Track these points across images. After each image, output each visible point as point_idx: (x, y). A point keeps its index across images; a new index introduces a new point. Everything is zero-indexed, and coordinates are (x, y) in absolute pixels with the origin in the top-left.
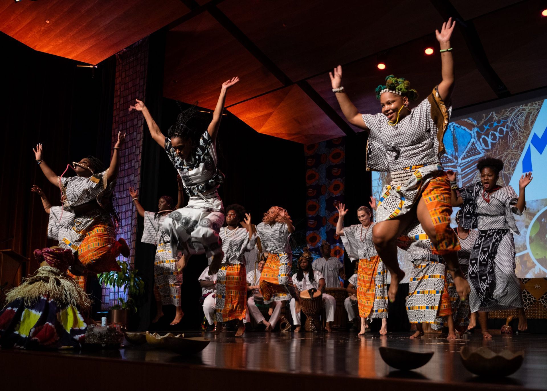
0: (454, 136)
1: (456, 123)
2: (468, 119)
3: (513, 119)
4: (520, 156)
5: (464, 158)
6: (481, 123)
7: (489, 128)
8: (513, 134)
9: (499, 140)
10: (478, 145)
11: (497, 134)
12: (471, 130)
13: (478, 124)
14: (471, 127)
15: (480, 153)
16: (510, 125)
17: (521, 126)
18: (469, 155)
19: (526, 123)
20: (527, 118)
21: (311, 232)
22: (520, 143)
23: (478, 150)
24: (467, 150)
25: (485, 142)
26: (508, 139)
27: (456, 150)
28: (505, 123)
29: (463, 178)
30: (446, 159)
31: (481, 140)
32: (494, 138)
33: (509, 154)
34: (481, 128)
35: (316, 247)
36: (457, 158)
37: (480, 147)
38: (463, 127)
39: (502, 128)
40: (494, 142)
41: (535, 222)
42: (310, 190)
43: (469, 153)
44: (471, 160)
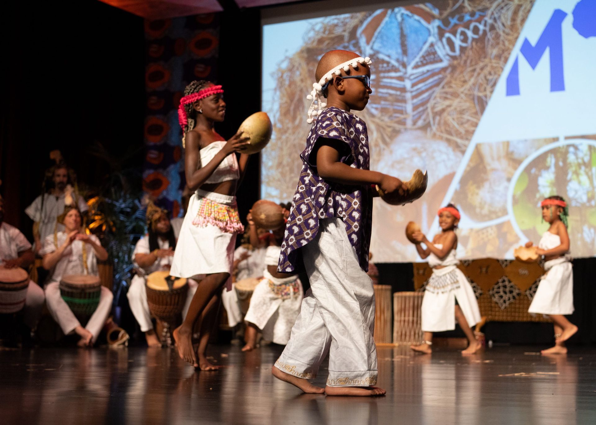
0: (402, 29)
1: (407, 9)
2: (426, 6)
3: (495, 13)
4: (502, 69)
5: (416, 67)
6: (446, 13)
7: (457, 22)
8: (493, 36)
9: (472, 43)
10: (439, 48)
11: (470, 34)
12: (429, 22)
13: (441, 14)
14: (429, 18)
15: (441, 61)
16: (490, 21)
17: (505, 24)
18: (425, 62)
19: (513, 20)
20: (516, 13)
21: (151, 171)
22: (503, 51)
23: (439, 56)
24: (421, 54)
25: (451, 44)
26: (484, 43)
27: (405, 52)
28: (482, 17)
29: (414, 97)
30: (388, 66)
31: (444, 40)
32: (465, 40)
33: (486, 66)
34: (446, 22)
35: (161, 197)
36: (404, 65)
37: (442, 51)
38: (416, 17)
39: (477, 24)
40: (464, 45)
41: (522, 175)
42: (153, 100)
43: (425, 59)
44: (428, 71)
